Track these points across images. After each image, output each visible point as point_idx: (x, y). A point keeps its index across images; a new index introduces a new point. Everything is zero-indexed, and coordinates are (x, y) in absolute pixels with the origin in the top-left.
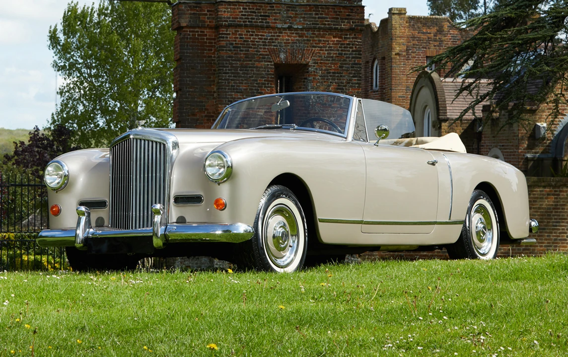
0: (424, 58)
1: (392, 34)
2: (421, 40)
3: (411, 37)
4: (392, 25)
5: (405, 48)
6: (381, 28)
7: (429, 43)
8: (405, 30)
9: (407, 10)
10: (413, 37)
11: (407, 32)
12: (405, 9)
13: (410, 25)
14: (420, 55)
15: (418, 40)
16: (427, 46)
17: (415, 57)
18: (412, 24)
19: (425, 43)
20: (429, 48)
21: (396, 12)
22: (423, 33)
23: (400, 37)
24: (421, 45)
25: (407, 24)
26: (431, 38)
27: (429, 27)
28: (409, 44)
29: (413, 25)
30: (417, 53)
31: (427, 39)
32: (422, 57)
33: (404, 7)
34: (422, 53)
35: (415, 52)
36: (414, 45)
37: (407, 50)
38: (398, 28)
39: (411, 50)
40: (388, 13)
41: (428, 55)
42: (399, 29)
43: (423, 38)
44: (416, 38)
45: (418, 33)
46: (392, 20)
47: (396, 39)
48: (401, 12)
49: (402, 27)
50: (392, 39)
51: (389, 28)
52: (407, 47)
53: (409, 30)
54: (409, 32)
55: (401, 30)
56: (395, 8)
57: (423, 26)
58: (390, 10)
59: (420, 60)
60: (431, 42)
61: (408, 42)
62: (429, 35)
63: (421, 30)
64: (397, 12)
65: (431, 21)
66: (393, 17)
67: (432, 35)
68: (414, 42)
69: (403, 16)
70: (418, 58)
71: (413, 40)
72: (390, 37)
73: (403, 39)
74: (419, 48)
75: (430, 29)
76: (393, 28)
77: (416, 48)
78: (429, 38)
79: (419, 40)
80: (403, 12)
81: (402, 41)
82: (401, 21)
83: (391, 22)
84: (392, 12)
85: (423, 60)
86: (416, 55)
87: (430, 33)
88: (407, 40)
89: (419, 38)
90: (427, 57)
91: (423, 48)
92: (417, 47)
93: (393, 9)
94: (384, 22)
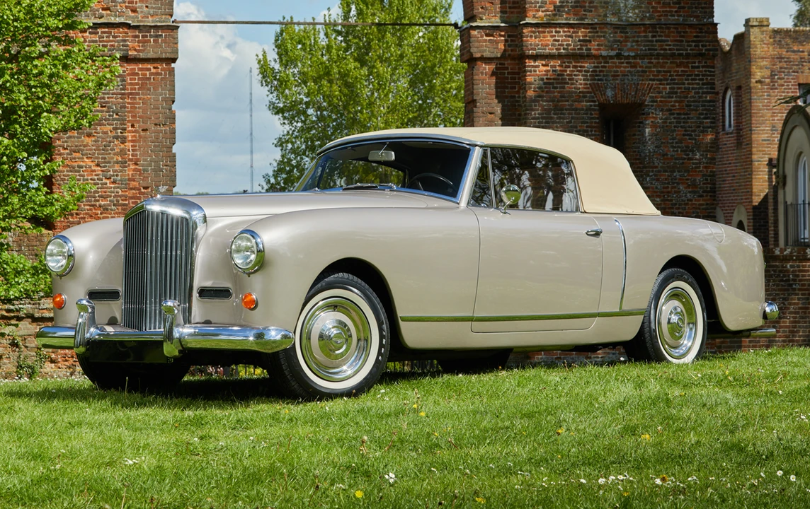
0: (795, 85)
1: (750, 54)
2: (791, 62)
3: (777, 58)
4: (750, 41)
5: (768, 73)
6: (735, 46)
7: (802, 65)
8: (769, 48)
9: (770, 21)
10: (781, 58)
11: (772, 51)
12: (768, 19)
13: (774, 41)
14: (790, 82)
15: (786, 62)
16: (799, 69)
17: (783, 85)
18: (777, 39)
19: (797, 65)
20: (802, 72)
21: (755, 24)
22: (794, 51)
23: (763, 58)
24: (791, 69)
25: (771, 40)
26: (804, 58)
27: (801, 43)
28: (775, 67)
29: (780, 41)
30: (785, 80)
31: (799, 60)
32: (792, 85)
33: (767, 17)
34: (792, 79)
35: (784, 78)
36: (781, 68)
37: (771, 75)
38: (758, 46)
39: (777, 75)
40: (744, 25)
41: (802, 82)
42: (760, 46)
43: (793, 58)
44: (784, 58)
45: (787, 52)
46: (750, 35)
47: (756, 62)
48: (763, 24)
49: (765, 44)
50: (750, 61)
51: (746, 46)
52: (772, 71)
53: (774, 48)
54: (774, 51)
55: (763, 48)
56: (753, 19)
57: (793, 42)
58: (747, 21)
59: (791, 89)
60: (805, 64)
61: (774, 65)
62: (802, 54)
63: (791, 48)
64: (757, 24)
65: (804, 35)
66: (752, 30)
67: (806, 53)
68: (781, 64)
69: (765, 28)
70: (788, 85)
71: (780, 62)
72: (748, 58)
73: (766, 61)
74: (789, 72)
75: (803, 45)
76: (752, 46)
77: (784, 72)
78: (801, 58)
79: (788, 61)
80: (765, 23)
81: (765, 63)
82: (762, 37)
83: (749, 37)
84: (751, 24)
85: (794, 89)
86: (785, 82)
87: (803, 52)
88: (771, 62)
89: (788, 58)
90: (799, 85)
91: (794, 72)
92: (786, 71)
93: (751, 20)
94: (739, 39)
